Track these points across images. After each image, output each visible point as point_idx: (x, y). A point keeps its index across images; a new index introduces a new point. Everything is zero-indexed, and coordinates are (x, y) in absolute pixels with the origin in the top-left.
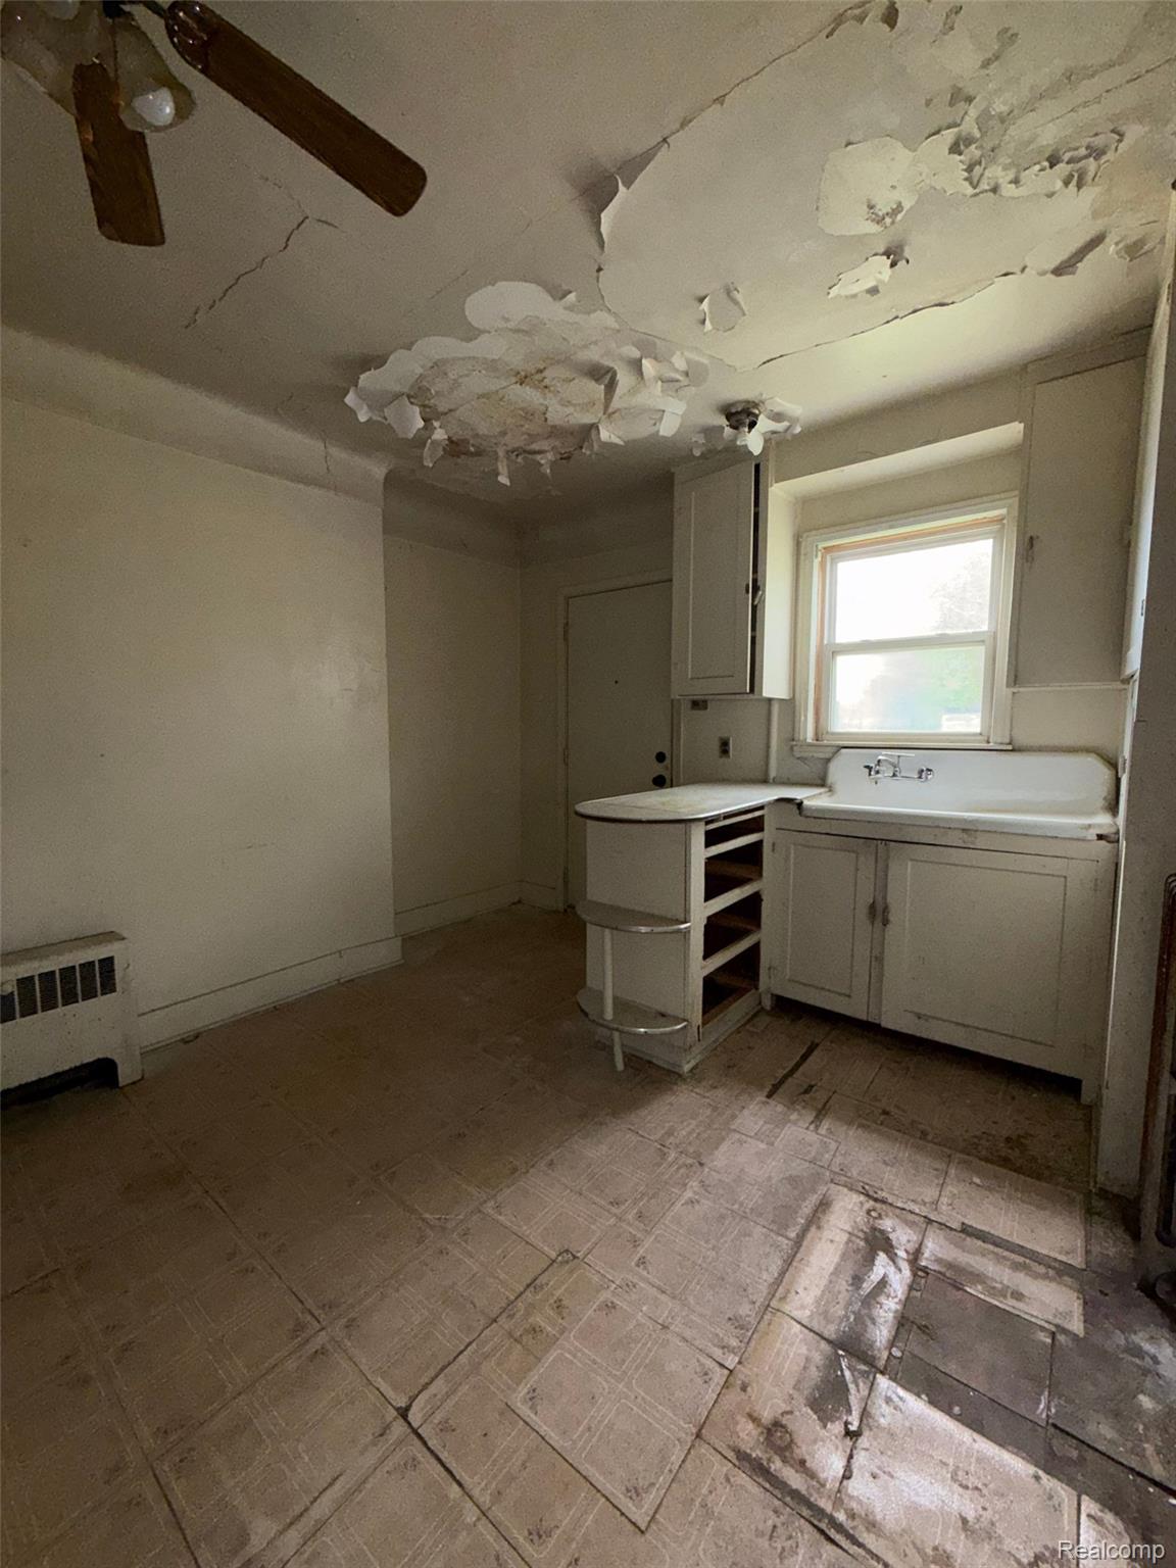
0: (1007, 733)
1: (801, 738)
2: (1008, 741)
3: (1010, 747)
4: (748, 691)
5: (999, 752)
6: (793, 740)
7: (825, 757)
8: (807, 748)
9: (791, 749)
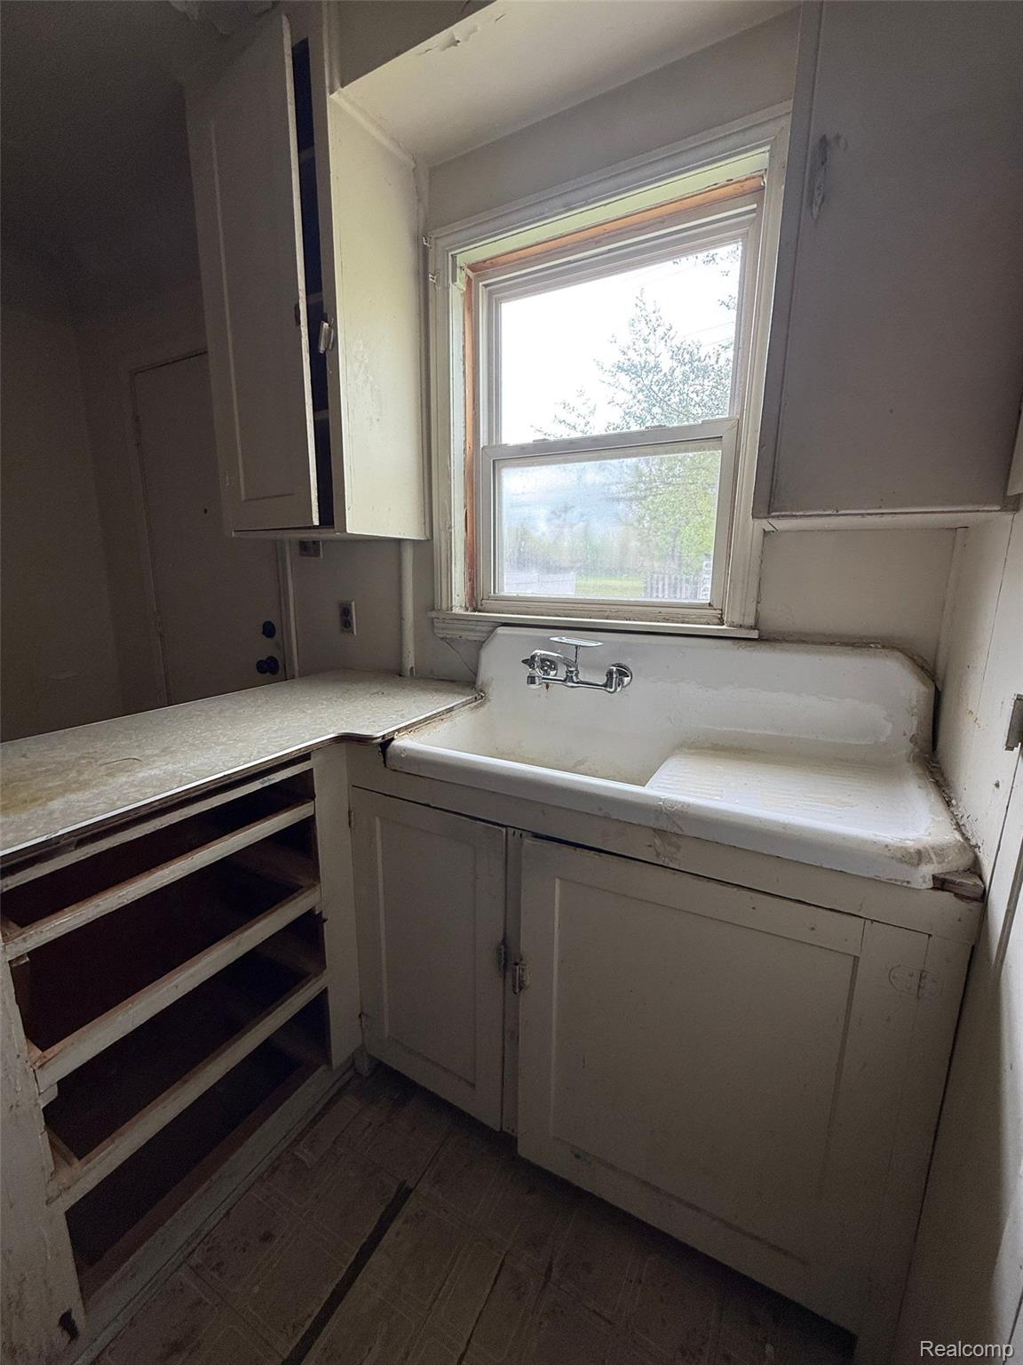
0: (752, 608)
1: (444, 606)
2: (750, 621)
3: (755, 635)
4: (316, 522)
5: (737, 641)
6: (433, 609)
7: (475, 639)
8: (455, 622)
9: (433, 623)
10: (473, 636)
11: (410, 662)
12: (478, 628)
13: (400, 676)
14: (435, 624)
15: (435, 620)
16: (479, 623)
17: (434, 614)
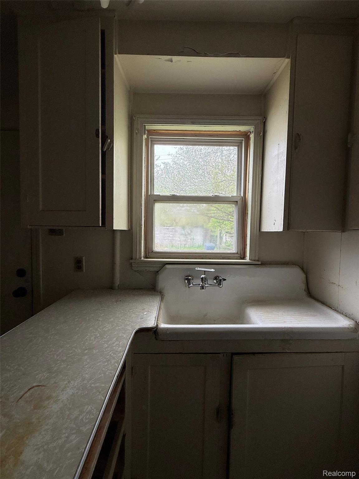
0: (257, 254)
1: (138, 257)
2: (257, 259)
3: (260, 263)
4: (101, 225)
5: (255, 265)
6: (132, 259)
7: (154, 270)
8: (144, 264)
9: (132, 265)
10: (152, 269)
11: (117, 282)
12: (154, 266)
13: (112, 289)
14: (133, 265)
15: (133, 263)
16: (155, 264)
17: (131, 261)
